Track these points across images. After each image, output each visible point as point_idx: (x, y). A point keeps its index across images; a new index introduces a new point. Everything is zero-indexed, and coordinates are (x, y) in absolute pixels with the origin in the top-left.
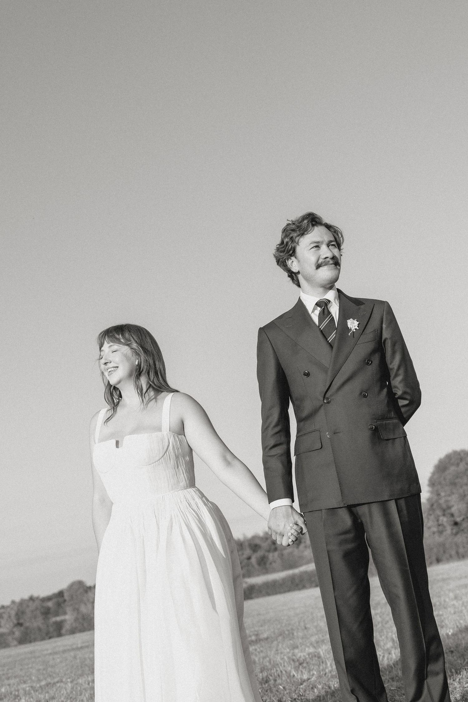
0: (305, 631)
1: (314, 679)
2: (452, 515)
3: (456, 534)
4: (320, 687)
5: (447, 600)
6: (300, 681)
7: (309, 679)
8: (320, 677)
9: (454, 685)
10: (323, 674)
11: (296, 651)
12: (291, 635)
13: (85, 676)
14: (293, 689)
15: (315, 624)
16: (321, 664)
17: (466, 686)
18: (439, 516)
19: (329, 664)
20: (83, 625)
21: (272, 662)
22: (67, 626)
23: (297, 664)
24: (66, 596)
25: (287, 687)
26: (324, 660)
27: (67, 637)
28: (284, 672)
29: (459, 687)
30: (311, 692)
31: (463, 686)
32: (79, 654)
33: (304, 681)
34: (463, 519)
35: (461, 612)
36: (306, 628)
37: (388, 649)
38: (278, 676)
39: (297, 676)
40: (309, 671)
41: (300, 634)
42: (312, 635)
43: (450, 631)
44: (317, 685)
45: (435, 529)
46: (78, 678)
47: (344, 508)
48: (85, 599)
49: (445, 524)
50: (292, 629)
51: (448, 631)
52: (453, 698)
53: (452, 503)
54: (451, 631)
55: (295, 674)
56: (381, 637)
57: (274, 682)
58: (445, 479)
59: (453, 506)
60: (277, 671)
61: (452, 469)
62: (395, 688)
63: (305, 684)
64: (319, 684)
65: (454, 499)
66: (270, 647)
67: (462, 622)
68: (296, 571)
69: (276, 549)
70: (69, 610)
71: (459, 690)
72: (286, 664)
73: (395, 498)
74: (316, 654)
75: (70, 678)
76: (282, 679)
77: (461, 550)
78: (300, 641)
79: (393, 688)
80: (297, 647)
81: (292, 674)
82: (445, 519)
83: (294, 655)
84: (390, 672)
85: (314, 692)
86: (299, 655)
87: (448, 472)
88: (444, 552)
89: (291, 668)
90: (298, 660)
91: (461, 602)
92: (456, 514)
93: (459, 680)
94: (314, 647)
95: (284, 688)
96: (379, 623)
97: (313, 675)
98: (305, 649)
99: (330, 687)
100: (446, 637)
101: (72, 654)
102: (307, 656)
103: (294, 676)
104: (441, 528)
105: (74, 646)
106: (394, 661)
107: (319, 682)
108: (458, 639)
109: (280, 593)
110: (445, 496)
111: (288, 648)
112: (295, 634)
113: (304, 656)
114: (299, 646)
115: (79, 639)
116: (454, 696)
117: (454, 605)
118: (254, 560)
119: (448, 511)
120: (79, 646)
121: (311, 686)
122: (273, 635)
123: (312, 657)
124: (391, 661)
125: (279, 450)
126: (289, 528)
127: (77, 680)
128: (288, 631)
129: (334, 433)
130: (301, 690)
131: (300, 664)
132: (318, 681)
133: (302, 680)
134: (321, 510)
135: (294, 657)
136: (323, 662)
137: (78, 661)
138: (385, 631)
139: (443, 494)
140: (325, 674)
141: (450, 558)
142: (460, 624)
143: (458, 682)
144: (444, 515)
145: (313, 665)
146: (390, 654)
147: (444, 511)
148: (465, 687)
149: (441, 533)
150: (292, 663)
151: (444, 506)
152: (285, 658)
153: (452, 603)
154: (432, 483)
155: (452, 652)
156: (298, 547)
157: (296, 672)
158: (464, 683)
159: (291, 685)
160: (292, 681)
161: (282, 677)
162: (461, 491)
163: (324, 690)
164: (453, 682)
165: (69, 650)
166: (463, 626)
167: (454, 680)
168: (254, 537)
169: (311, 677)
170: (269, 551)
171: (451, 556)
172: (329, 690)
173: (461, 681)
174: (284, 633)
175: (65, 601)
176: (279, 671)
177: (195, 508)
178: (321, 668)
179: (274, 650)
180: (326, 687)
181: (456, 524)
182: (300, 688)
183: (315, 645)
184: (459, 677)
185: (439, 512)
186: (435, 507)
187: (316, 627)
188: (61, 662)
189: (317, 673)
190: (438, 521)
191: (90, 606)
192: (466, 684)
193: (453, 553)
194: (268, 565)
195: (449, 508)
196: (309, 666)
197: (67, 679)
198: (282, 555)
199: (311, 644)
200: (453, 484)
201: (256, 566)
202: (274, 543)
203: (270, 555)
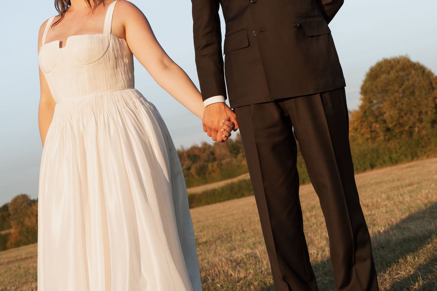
0: (243, 234)
1: (250, 277)
2: (385, 122)
3: (389, 140)
4: (256, 284)
5: (379, 200)
6: (237, 279)
7: (245, 277)
8: (256, 274)
9: (385, 277)
10: (259, 272)
11: (234, 252)
12: (229, 239)
13: (29, 284)
14: (230, 286)
15: (253, 227)
16: (258, 263)
17: (395, 277)
18: (372, 123)
19: (265, 263)
21: (210, 263)
22: (12, 240)
23: (234, 264)
24: (10, 209)
25: (224, 285)
26: (260, 259)
27: (12, 250)
28: (222, 272)
29: (389, 279)
30: (247, 289)
31: (393, 278)
32: (23, 264)
33: (241, 279)
34: (396, 125)
35: (393, 211)
36: (243, 232)
37: (322, 247)
38: (215, 276)
39: (235, 275)
40: (247, 270)
41: (238, 237)
42: (249, 238)
43: (381, 229)
44: (254, 282)
45: (368, 136)
46: (23, 286)
47: (272, 103)
48: (29, 212)
49: (378, 130)
50: (230, 233)
51: (380, 229)
52: (383, 288)
53: (384, 110)
54: (383, 229)
55: (232, 273)
56: (316, 236)
57: (212, 282)
58: (376, 87)
59: (385, 113)
60: (215, 271)
61: (384, 76)
62: (328, 282)
63: (241, 282)
64: (255, 281)
65: (385, 106)
66: (209, 250)
67: (393, 220)
68: (235, 180)
69: (215, 159)
70: (12, 223)
71: (389, 281)
72: (223, 264)
73: (320, 92)
74: (253, 254)
75: (14, 286)
76: (220, 279)
77: (394, 156)
78: (238, 243)
79: (326, 282)
80: (235, 249)
81: (229, 274)
82: (378, 126)
83: (232, 256)
84: (323, 268)
85: (250, 289)
86: (236, 256)
87: (379, 80)
88: (378, 158)
89: (229, 268)
90: (235, 261)
91: (392, 202)
92: (389, 120)
93: (390, 272)
94: (252, 249)
95: (221, 286)
96: (314, 224)
97: (250, 273)
98: (243, 250)
99: (266, 284)
100: (378, 234)
101: (16, 264)
102: (244, 257)
103: (231, 275)
104: (373, 134)
105: (19, 258)
106: (328, 258)
107: (256, 279)
108: (389, 235)
109: (220, 201)
110: (378, 103)
111: (226, 250)
112: (233, 237)
113: (241, 256)
114: (237, 248)
115: (23, 251)
116: (384, 286)
117: (386, 205)
118: (193, 170)
119: (381, 118)
120: (24, 257)
121: (247, 283)
122: (211, 239)
123: (249, 257)
124: (325, 258)
125: (210, 50)
126: (221, 124)
127: (21, 288)
128: (227, 235)
129: (260, 32)
130: (238, 288)
131: (237, 264)
132: (254, 279)
133: (240, 279)
134: (250, 105)
135: (231, 258)
136: (259, 262)
137: (23, 270)
138: (319, 230)
139: (375, 101)
140: (262, 272)
141: (384, 164)
142: (391, 221)
143: (389, 274)
144: (376, 122)
145: (250, 264)
146: (323, 251)
147: (377, 117)
148: (395, 279)
149: (374, 139)
150: (230, 263)
151: (376, 113)
152: (223, 259)
153: (384, 203)
154: (365, 91)
155: (383, 247)
156: (236, 157)
157: (234, 271)
158: (394, 274)
159: (228, 283)
160: (230, 280)
161: (220, 277)
162: (392, 97)
163: (259, 287)
164: (384, 274)
165: (13, 261)
166: (394, 224)
167: (384, 273)
168: (194, 148)
169: (247, 275)
170: (208, 161)
171: (384, 161)
172: (265, 286)
173: (391, 273)
174: (223, 237)
175: (10, 215)
176: (217, 272)
177: (132, 107)
178: (258, 266)
179: (213, 252)
180: (262, 284)
181: (388, 130)
182: (237, 285)
183: (252, 246)
184: (389, 270)
185: (371, 119)
186: (367, 114)
187: (253, 230)
188: (6, 272)
189: (253, 271)
190: (371, 127)
191: (33, 219)
192: (395, 275)
193: (386, 158)
194: (207, 176)
195: (382, 114)
196: (245, 265)
197: (11, 287)
198: (221, 164)
199: (248, 246)
200: (385, 91)
201: (196, 177)
202: (213, 153)
203: (210, 165)
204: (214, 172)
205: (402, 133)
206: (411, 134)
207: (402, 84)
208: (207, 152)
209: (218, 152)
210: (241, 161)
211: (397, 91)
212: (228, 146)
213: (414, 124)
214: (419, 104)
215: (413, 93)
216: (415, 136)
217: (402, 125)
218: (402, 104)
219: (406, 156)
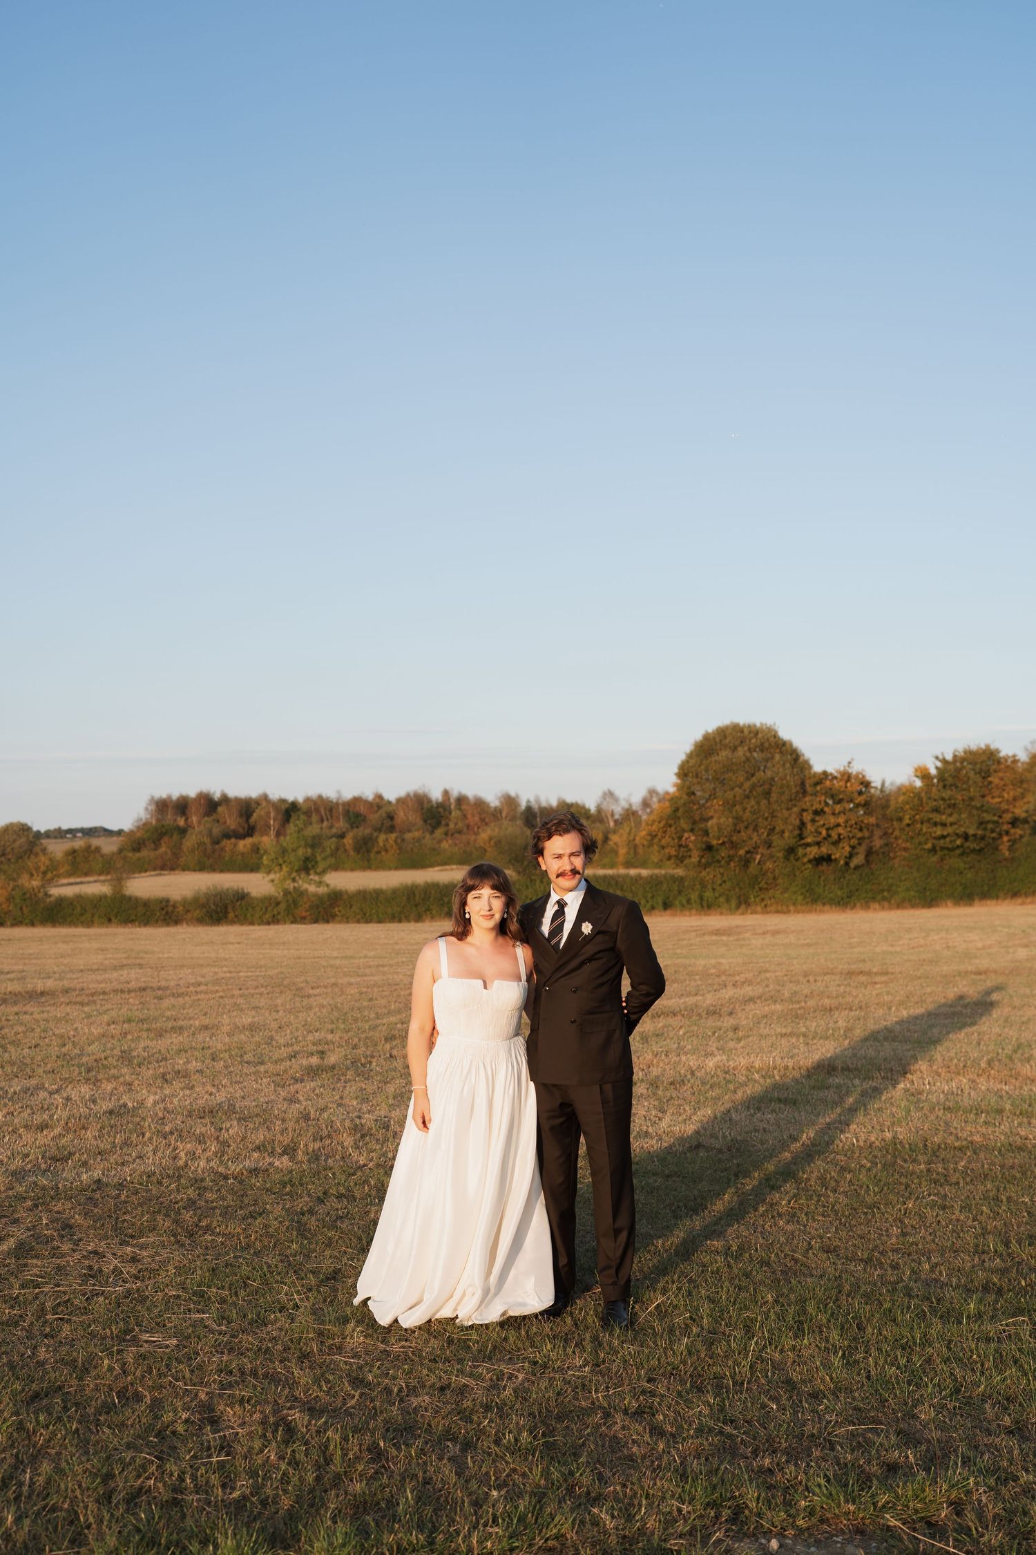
2: (706, 833)
3: (706, 866)
18: (684, 831)
20: (21, 909)
34: (724, 843)
45: (673, 852)
49: (692, 845)
53: (711, 813)
58: (707, 771)
59: (712, 818)
61: (724, 754)
65: (716, 806)
69: (392, 829)
77: (708, 894)
82: (693, 838)
87: (714, 758)
88: (680, 892)
92: (713, 832)
104: (682, 850)
118: (348, 841)
119: (702, 826)
141: (687, 906)
144: (692, 830)
147: (694, 823)
149: (680, 859)
151: (697, 815)
154: (685, 772)
156: (432, 832)
162: (730, 794)
168: (357, 800)
170: (379, 830)
171: (689, 901)
181: (709, 848)
185: (684, 824)
186: (680, 813)
190: (680, 838)
193: (694, 896)
194: (372, 855)
195: (705, 819)
198: (403, 840)
200: (719, 780)
201: (352, 853)
202: (391, 817)
203: (382, 837)
204: (386, 851)
205: (731, 858)
206: (746, 863)
207: (753, 775)
208: (382, 812)
209: (401, 815)
210: (440, 842)
211: (741, 786)
212: (422, 809)
213: (756, 847)
214: (773, 815)
215: (767, 794)
216: (753, 869)
217: (734, 845)
218: (745, 809)
219: (728, 900)
